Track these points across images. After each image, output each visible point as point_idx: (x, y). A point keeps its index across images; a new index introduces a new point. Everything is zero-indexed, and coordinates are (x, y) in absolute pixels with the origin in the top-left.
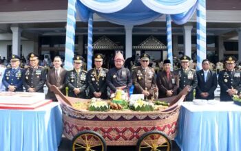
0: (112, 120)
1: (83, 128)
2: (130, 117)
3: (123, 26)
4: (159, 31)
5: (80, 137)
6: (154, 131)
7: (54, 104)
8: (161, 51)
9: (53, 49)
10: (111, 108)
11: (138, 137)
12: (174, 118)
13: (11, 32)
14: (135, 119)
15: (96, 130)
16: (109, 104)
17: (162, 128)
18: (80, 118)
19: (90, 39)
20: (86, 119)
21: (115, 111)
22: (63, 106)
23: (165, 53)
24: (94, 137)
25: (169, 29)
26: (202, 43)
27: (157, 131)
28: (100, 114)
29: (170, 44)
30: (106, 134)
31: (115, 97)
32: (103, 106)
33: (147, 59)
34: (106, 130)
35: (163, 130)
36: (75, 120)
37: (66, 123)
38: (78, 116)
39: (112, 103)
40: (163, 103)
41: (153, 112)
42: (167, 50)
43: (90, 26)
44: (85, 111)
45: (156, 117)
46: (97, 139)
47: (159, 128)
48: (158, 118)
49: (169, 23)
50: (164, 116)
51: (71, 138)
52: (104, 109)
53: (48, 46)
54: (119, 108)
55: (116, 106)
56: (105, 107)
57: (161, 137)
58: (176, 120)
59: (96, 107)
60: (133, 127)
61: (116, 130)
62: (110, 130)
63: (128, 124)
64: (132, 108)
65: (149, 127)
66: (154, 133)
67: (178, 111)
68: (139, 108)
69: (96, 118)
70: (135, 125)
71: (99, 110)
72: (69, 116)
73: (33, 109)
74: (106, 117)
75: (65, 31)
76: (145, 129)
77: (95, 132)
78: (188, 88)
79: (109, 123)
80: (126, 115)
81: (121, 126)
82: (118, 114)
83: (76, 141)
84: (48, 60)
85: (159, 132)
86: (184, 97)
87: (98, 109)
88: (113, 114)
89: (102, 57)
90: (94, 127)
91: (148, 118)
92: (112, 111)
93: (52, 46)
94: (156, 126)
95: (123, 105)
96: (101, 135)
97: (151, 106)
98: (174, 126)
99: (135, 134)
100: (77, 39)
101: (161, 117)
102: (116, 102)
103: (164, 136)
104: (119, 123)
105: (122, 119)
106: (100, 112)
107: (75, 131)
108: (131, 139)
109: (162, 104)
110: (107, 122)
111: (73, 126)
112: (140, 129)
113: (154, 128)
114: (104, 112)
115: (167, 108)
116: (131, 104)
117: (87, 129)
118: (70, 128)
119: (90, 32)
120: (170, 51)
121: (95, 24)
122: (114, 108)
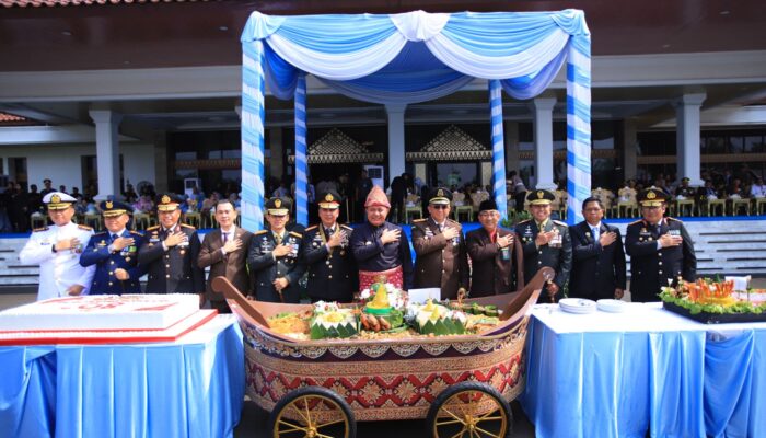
0: (367, 358)
1: (298, 381)
2: (411, 351)
3: (383, 105)
4: (472, 112)
5: (292, 403)
6: (467, 384)
7: (223, 321)
8: (478, 162)
9: (206, 164)
10: (363, 327)
11: (429, 398)
12: (514, 348)
13: (91, 123)
14: (421, 353)
15: (329, 384)
16: (358, 318)
17: (486, 375)
18: (290, 358)
19: (300, 139)
20: (304, 359)
21: (374, 337)
22: (246, 327)
23: (486, 166)
24: (325, 402)
25: (497, 111)
26: (581, 148)
27: (475, 382)
28: (337, 347)
29: (499, 147)
30: (354, 394)
31: (371, 299)
32: (344, 325)
33: (445, 201)
34: (354, 383)
35: (489, 380)
36: (277, 360)
37: (254, 369)
38: (287, 353)
39: (365, 316)
40: (487, 309)
41: (464, 336)
42: (491, 160)
43: (300, 107)
44: (300, 337)
45: (471, 348)
46: (332, 407)
47: (478, 375)
48: (477, 352)
49: (497, 94)
50: (489, 347)
51: (270, 406)
52: (346, 331)
53: (193, 155)
54: (383, 328)
55: (375, 321)
56: (349, 325)
57: (485, 396)
58: (519, 353)
59: (327, 327)
60: (416, 375)
61: (378, 381)
62: (364, 382)
63: (405, 368)
64: (413, 325)
65: (456, 374)
66: (467, 389)
67: (524, 331)
68: (429, 328)
69: (328, 357)
70: (424, 369)
71: (335, 336)
72: (263, 351)
73: (172, 339)
74: (353, 351)
75: (238, 119)
76: (447, 379)
77: (328, 391)
78: (547, 274)
79: (360, 366)
80: (400, 345)
81: (388, 372)
82: (380, 345)
83: (282, 413)
84: (196, 192)
85: (479, 384)
86: (537, 294)
87: (332, 333)
88: (369, 346)
89: (336, 200)
90: (326, 378)
91: (451, 352)
92: (365, 337)
93: (202, 156)
94: (472, 371)
95: (393, 318)
96: (340, 397)
97: (458, 321)
98: (515, 367)
99: (423, 391)
100: (267, 142)
101: (482, 347)
102: (375, 313)
103: (492, 394)
104: (385, 365)
105: (390, 354)
106: (339, 341)
107: (279, 390)
108: (412, 404)
109: (485, 313)
110: (356, 364)
111: (273, 376)
112: (433, 378)
113: (467, 376)
114: (347, 341)
115: (499, 324)
116: (410, 315)
117: (309, 382)
118: (265, 380)
119: (300, 123)
120: (500, 164)
121: (310, 101)
122: (370, 328)
